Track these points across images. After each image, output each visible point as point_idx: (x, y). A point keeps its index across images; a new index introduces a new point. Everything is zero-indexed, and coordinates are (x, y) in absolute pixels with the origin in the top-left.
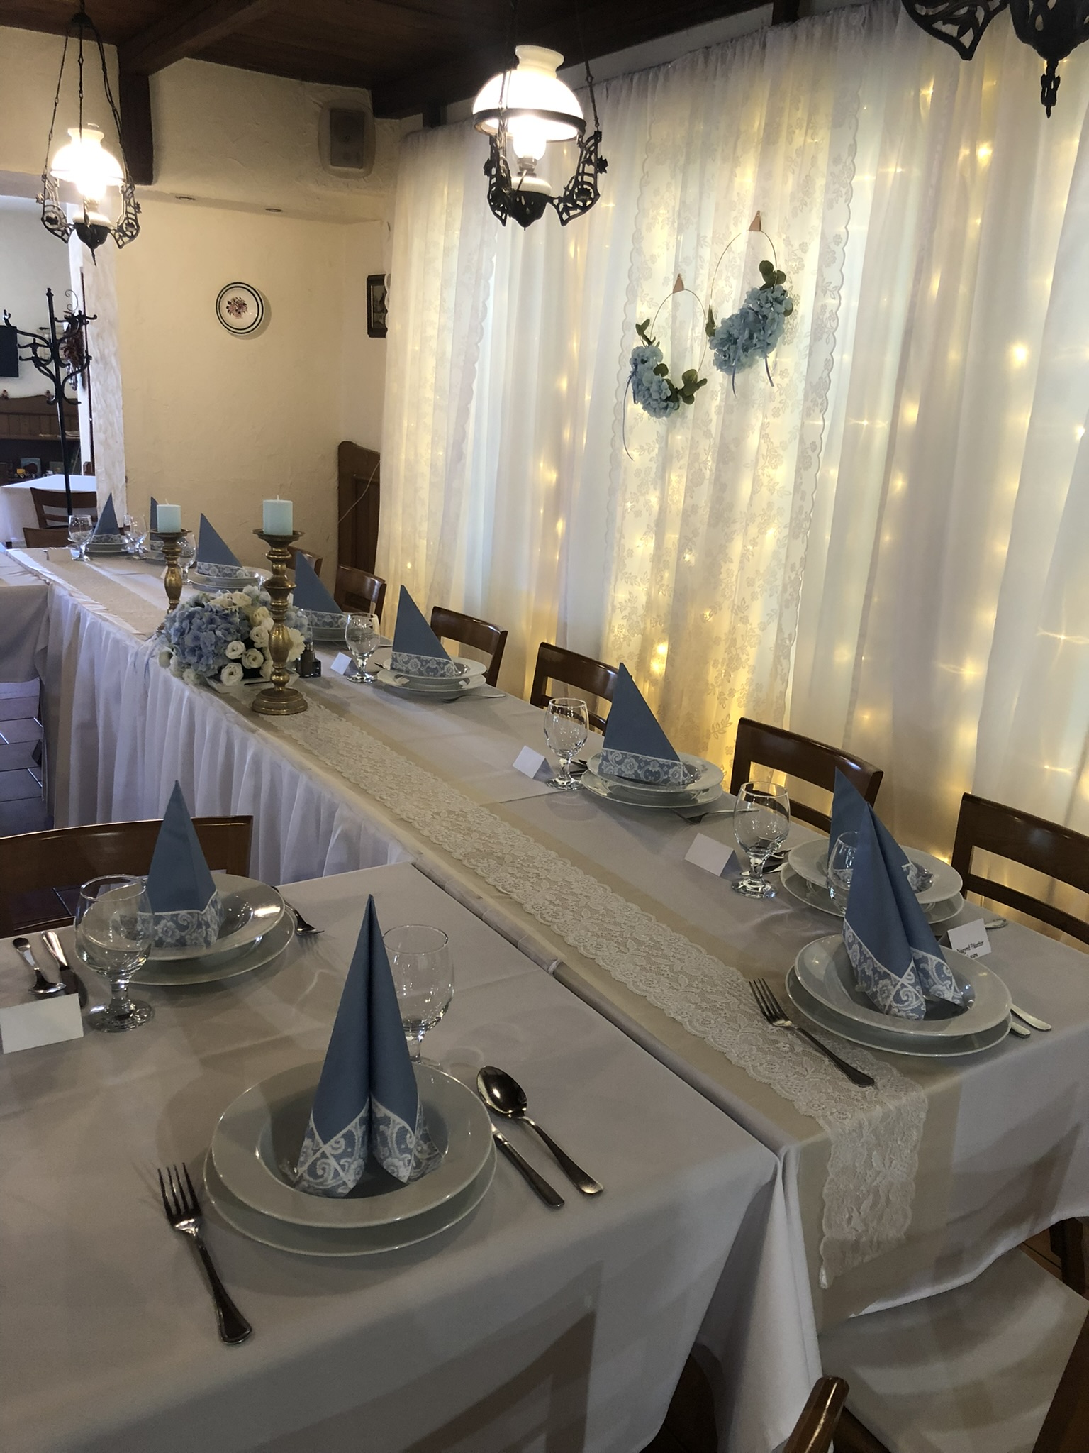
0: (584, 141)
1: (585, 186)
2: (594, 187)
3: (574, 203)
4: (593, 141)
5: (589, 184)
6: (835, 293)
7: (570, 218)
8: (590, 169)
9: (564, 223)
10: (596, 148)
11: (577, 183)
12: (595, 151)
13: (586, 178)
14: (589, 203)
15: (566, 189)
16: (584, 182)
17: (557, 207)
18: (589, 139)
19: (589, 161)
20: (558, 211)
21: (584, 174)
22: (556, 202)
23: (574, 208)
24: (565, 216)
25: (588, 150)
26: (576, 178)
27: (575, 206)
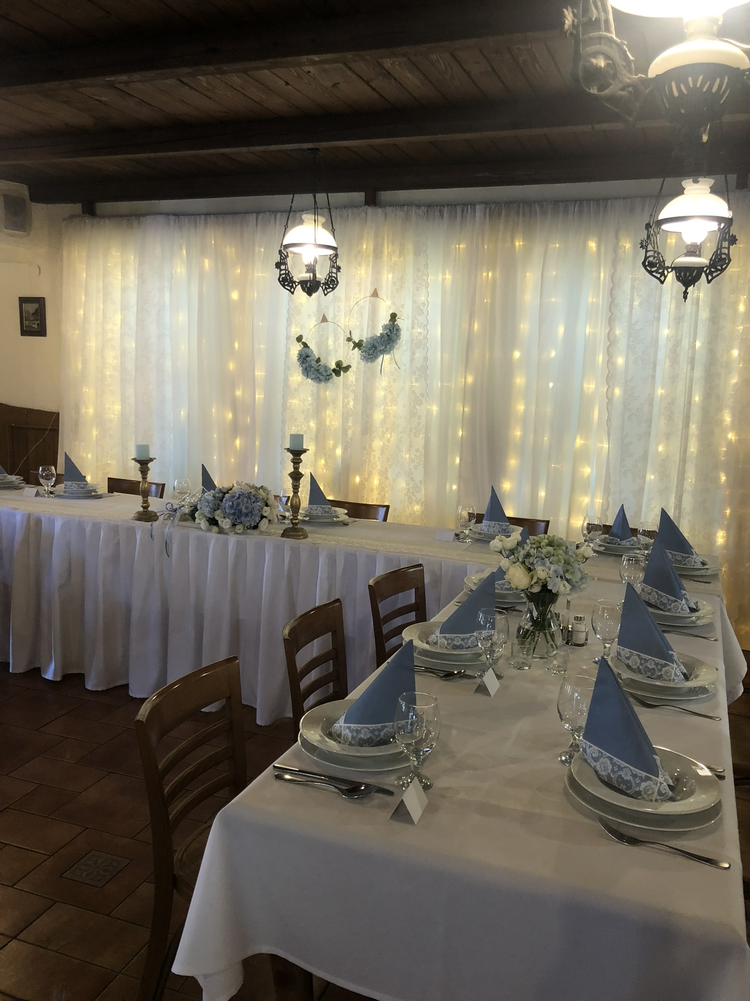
0: (331, 257)
1: (333, 278)
2: (336, 279)
3: (329, 286)
4: (335, 258)
5: (334, 277)
6: (425, 328)
7: (328, 293)
8: (334, 270)
9: (325, 295)
10: (336, 261)
11: (330, 277)
12: (336, 262)
13: (334, 275)
14: (335, 286)
15: (326, 279)
16: (332, 276)
17: (322, 288)
18: (334, 257)
19: (333, 267)
20: (323, 289)
21: (332, 272)
22: (322, 285)
23: (329, 288)
24: (326, 292)
25: (333, 262)
26: (329, 274)
27: (330, 287)
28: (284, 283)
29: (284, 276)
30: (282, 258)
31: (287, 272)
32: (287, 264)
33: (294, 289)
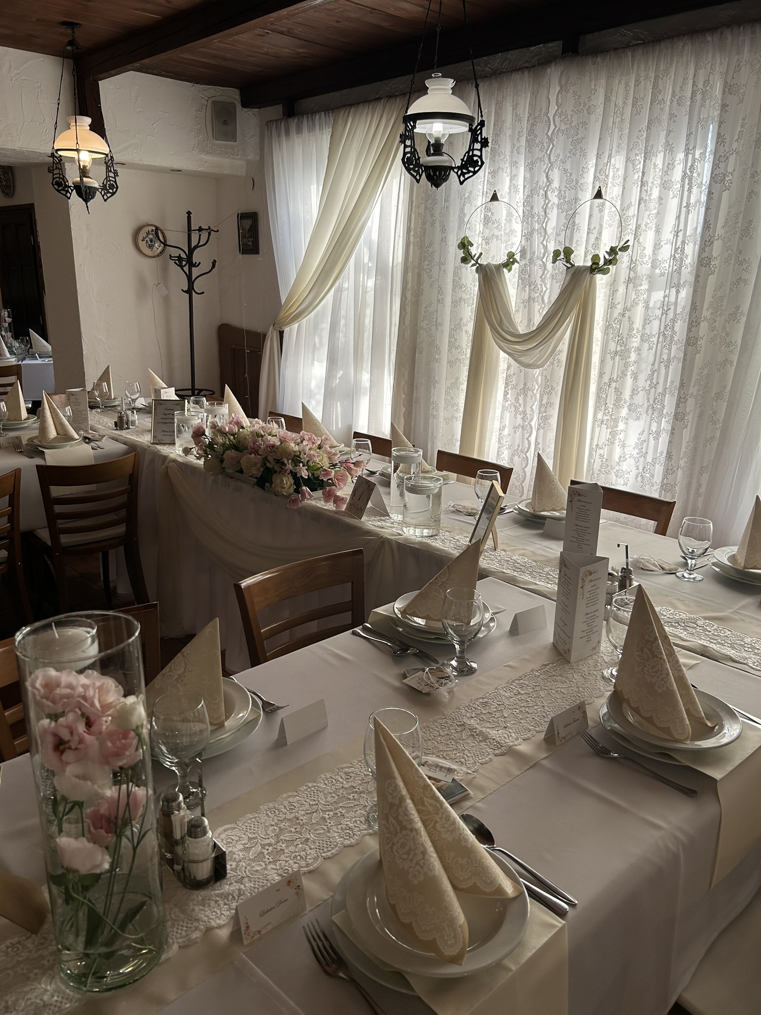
0: (473, 128)
1: (474, 158)
2: (480, 157)
3: (467, 169)
5: (477, 156)
7: (466, 179)
9: (463, 182)
10: (481, 131)
11: (469, 157)
13: (475, 152)
14: (477, 168)
15: (462, 160)
16: (473, 155)
18: (476, 127)
20: (458, 175)
21: (473, 150)
22: (455, 170)
24: (462, 179)
26: (468, 152)
27: (469, 172)
28: (409, 165)
29: (409, 155)
31: (413, 150)
33: (420, 177)
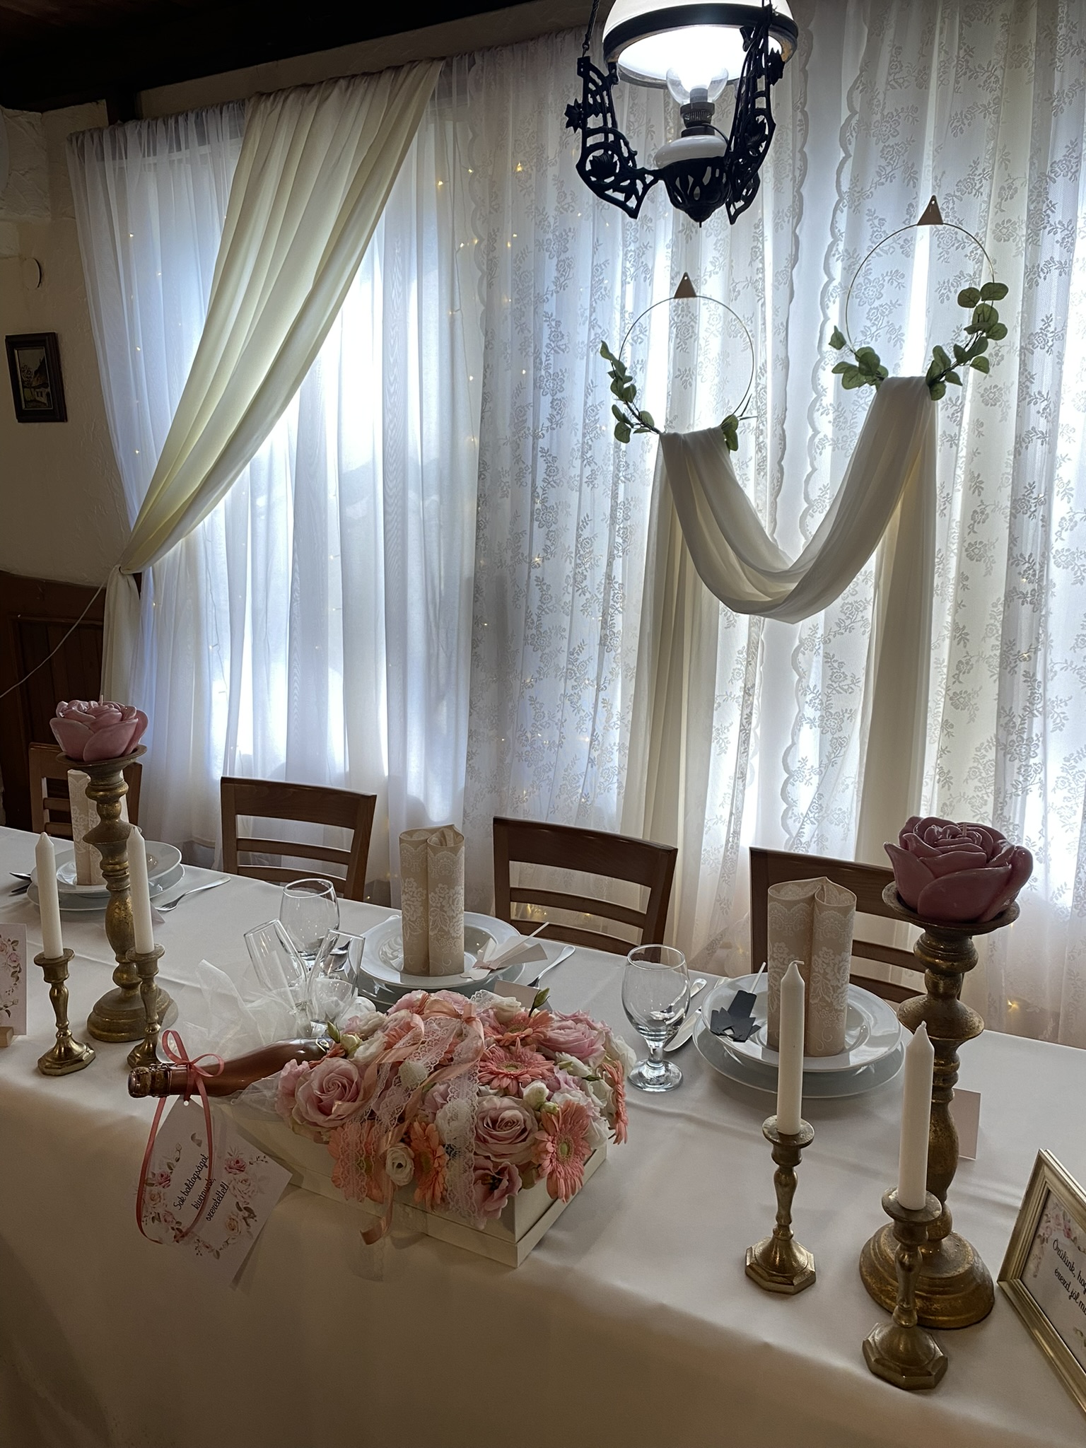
7: (738, 214)
9: (733, 222)
24: (732, 212)
28: (601, 177)
29: (599, 153)
30: (591, 86)
31: (611, 137)
32: (611, 109)
33: (640, 200)
